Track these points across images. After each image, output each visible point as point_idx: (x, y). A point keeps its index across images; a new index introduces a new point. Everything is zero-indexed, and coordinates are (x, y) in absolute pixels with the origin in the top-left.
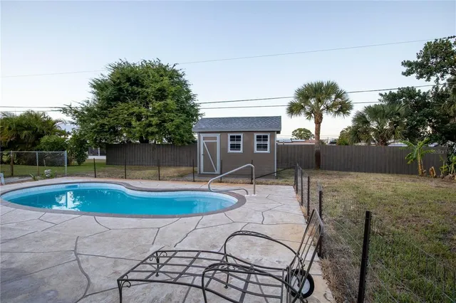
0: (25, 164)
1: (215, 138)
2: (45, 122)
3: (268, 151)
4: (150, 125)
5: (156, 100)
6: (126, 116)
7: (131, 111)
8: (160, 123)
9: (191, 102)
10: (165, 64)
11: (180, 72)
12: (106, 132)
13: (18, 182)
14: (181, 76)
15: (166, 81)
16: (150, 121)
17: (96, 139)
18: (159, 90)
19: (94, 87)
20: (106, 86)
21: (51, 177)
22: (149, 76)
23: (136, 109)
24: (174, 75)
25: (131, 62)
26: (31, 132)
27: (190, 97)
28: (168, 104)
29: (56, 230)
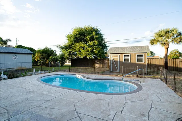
0: (45, 66)
1: (117, 56)
2: (51, 51)
3: (143, 62)
4: (88, 51)
5: (90, 41)
6: (79, 48)
7: (81, 46)
8: (92, 50)
9: (103, 42)
10: (93, 27)
11: (99, 30)
12: (72, 54)
13: (44, 73)
14: (99, 31)
15: (94, 33)
16: (88, 50)
17: (68, 57)
18: (91, 37)
19: (67, 37)
20: (71, 37)
21: (54, 71)
22: (87, 32)
23: (82, 45)
24: (97, 31)
25: (80, 27)
26: (46, 54)
27: (103, 39)
28: (95, 42)
29: (63, 97)
